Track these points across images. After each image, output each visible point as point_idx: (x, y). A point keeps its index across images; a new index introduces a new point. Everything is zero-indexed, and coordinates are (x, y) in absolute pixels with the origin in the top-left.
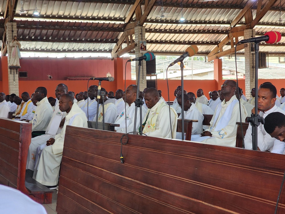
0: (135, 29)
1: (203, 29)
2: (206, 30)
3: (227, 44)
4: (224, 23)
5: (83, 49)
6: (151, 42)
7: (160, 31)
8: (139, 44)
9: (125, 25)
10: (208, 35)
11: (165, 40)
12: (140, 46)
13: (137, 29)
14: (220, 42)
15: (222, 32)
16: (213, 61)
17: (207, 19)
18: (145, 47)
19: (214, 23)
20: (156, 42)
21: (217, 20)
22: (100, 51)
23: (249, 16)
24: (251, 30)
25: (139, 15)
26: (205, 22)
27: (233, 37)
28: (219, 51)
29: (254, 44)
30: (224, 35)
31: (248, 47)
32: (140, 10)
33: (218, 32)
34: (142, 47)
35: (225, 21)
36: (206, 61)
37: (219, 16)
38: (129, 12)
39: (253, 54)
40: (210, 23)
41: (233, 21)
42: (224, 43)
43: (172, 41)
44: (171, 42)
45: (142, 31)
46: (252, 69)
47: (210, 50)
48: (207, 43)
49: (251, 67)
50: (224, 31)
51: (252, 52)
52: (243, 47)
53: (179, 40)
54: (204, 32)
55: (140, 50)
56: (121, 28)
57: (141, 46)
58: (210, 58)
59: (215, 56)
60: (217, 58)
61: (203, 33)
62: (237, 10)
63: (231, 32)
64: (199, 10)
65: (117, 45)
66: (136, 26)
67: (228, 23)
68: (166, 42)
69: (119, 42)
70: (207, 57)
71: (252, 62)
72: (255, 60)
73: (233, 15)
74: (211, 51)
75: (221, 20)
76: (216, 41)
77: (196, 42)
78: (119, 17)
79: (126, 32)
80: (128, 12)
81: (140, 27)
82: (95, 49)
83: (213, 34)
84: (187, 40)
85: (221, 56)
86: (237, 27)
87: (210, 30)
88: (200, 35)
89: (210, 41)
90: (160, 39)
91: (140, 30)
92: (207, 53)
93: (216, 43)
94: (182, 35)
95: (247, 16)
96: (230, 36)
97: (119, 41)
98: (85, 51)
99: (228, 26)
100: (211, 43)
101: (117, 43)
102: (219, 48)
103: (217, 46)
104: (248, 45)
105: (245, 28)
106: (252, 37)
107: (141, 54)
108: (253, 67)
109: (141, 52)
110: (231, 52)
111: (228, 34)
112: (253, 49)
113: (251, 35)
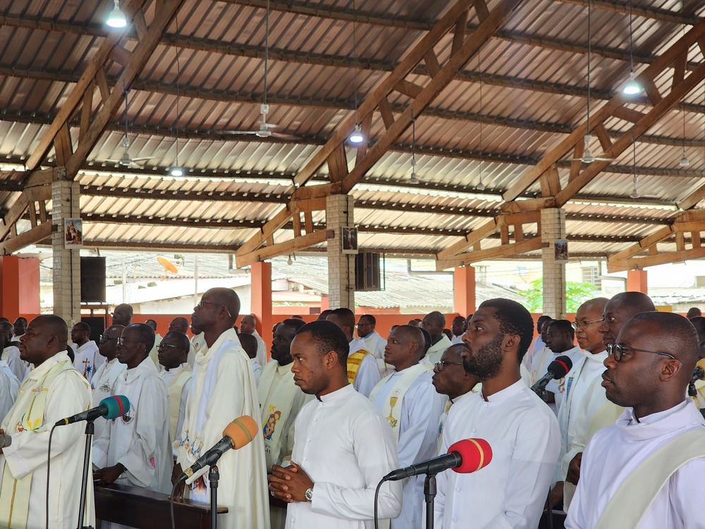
0: (53, 187)
1: (227, 189)
2: (233, 192)
3: (285, 227)
4: (277, 175)
6: (95, 218)
7: (118, 192)
8: (63, 225)
9: (26, 176)
10: (237, 203)
11: (131, 212)
12: (66, 232)
13: (58, 188)
14: (267, 221)
15: (273, 198)
16: (250, 266)
17: (237, 166)
18: (79, 233)
19: (254, 174)
20: (108, 218)
21: (261, 168)
23: (339, 163)
24: (343, 197)
25: (65, 151)
26: (232, 174)
27: (300, 211)
29: (350, 232)
30: (278, 205)
31: (337, 237)
32: (68, 139)
33: (262, 198)
34: (70, 234)
35: (281, 172)
36: (231, 267)
37: (265, 158)
38: (38, 142)
39: (348, 256)
40: (243, 174)
41: (300, 170)
42: (277, 225)
43: (147, 217)
44: (144, 220)
45: (71, 194)
46: (346, 293)
47: (241, 239)
48: (235, 224)
49: (344, 287)
50: (277, 195)
51: (346, 252)
52: (325, 236)
53: (166, 215)
54: (228, 196)
55: (66, 242)
56: (15, 182)
58: (242, 259)
59: (254, 255)
60: (260, 259)
61: (225, 200)
62: (309, 147)
63: (295, 199)
64: (217, 143)
66: (55, 179)
67: (288, 175)
68: (132, 219)
69: (10, 217)
70: (234, 256)
71: (345, 276)
72: (352, 270)
73: (301, 157)
74: (246, 241)
75: (271, 167)
76: (258, 219)
77: (207, 219)
78: (11, 152)
79: (29, 192)
80: (36, 143)
81: (66, 184)
83: (250, 203)
84: (186, 214)
85: (268, 257)
86: (309, 188)
87: (244, 193)
88: (219, 204)
89: (243, 217)
90: (119, 212)
91: (67, 191)
92: (234, 247)
93: (258, 223)
94: (172, 202)
95: (333, 162)
96: (291, 209)
97: (11, 213)
99: (286, 183)
100: (246, 224)
101: (5, 218)
102: (263, 236)
103: (258, 230)
104: (337, 232)
105: (330, 190)
106: (345, 215)
107: (68, 254)
108: (348, 288)
109: (68, 247)
110: (294, 247)
111: (287, 202)
112: (349, 242)
113: (344, 209)
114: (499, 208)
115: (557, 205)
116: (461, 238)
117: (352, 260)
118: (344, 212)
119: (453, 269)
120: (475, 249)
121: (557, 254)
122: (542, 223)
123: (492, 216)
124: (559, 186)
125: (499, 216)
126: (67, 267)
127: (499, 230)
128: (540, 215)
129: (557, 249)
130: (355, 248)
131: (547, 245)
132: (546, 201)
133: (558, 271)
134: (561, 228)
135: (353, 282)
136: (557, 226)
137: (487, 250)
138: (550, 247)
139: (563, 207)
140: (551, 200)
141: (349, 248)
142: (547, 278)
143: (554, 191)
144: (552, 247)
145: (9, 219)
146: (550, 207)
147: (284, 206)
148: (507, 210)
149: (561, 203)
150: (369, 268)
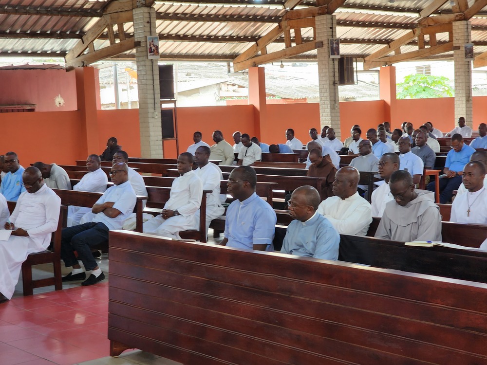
0: (135, 13)
1: (239, 13)
2: (243, 15)
3: (277, 41)
4: (272, 2)
5: (12, 49)
8: (146, 41)
9: (105, 5)
12: (148, 47)
13: (140, 13)
14: (260, 37)
15: (269, 19)
16: (247, 70)
18: (157, 48)
22: (44, 54)
24: (329, 16)
27: (291, 29)
28: (260, 52)
29: (334, 42)
30: (271, 24)
31: (325, 46)
33: (262, 19)
34: (151, 48)
36: (229, 71)
39: (333, 60)
42: (270, 39)
44: (177, 37)
45: (150, 18)
46: (333, 87)
47: (237, 52)
48: (239, 39)
49: (332, 83)
50: (273, 16)
51: (332, 57)
52: (314, 45)
53: (193, 34)
54: (239, 18)
55: (149, 54)
56: (96, 10)
57: (150, 45)
58: (239, 65)
59: (250, 62)
60: (255, 65)
61: (237, 21)
63: (286, 19)
65: (83, 43)
66: (135, 7)
69: (88, 38)
70: (232, 64)
71: (332, 74)
72: (337, 70)
74: (242, 52)
76: (254, 36)
77: (219, 37)
79: (107, 18)
81: (146, 10)
82: (35, 50)
83: (252, 23)
84: (206, 33)
85: (262, 63)
86: (298, 11)
87: (250, 16)
89: (244, 34)
91: (147, 15)
92: (233, 57)
93: (254, 38)
94: (200, 23)
96: (283, 27)
98: (14, 53)
99: (280, 8)
100: (245, 39)
101: (83, 38)
102: (258, 48)
103: (253, 43)
104: (325, 43)
105: (317, 12)
106: (331, 30)
107: (150, 62)
108: (334, 83)
109: (150, 58)
110: (285, 55)
111: (279, 22)
112: (335, 50)
113: (330, 25)
114: (417, 23)
115: (466, 18)
116: (385, 46)
117: (336, 63)
118: (331, 28)
119: (378, 68)
120: (396, 53)
121: (466, 54)
122: (454, 31)
123: (411, 29)
124: (467, 5)
125: (416, 28)
126: (150, 73)
127: (416, 38)
128: (452, 26)
129: (466, 50)
130: (338, 54)
131: (458, 48)
132: (457, 16)
133: (467, 66)
134: (468, 35)
135: (337, 79)
136: (466, 34)
137: (406, 54)
138: (461, 49)
139: (470, 20)
140: (460, 15)
141: (334, 54)
142: (458, 72)
143: (463, 9)
144: (462, 49)
145: (87, 39)
146: (460, 20)
147: (276, 25)
148: (423, 24)
149: (469, 17)
150: (348, 68)
